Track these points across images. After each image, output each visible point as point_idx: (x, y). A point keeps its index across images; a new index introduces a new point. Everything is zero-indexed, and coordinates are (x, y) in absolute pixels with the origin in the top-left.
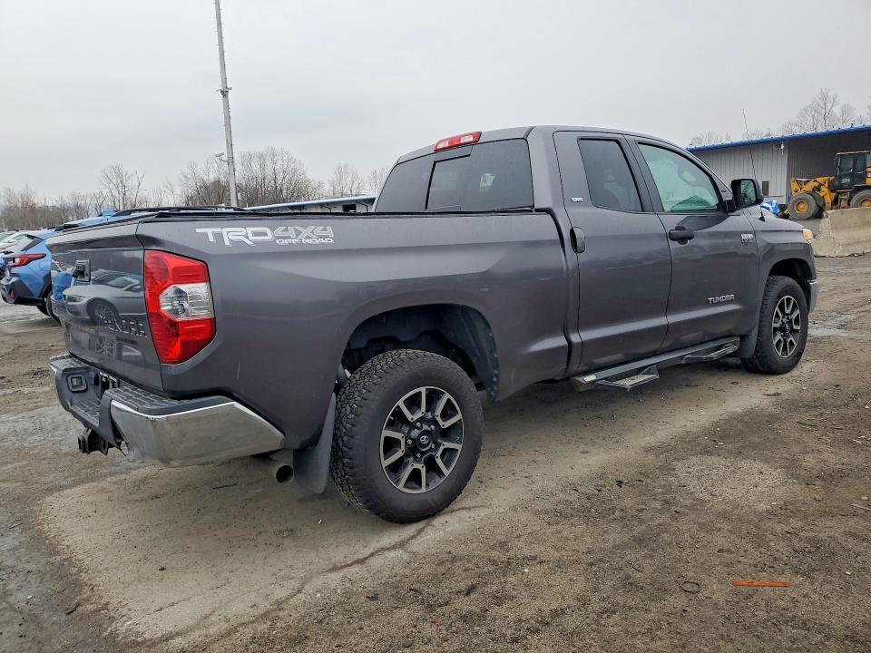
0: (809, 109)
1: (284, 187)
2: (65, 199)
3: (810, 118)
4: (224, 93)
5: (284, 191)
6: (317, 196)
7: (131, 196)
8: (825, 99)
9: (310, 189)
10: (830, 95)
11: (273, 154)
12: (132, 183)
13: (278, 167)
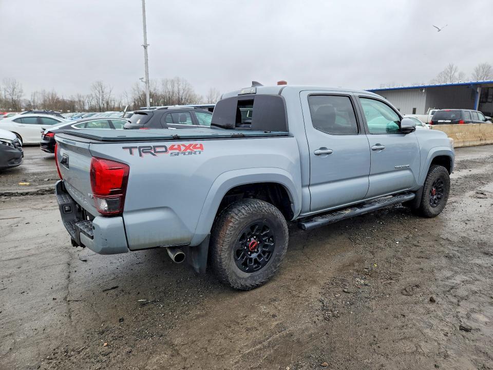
0: (443, 73)
1: (183, 97)
2: (74, 96)
3: (443, 78)
4: (145, 47)
5: (183, 100)
6: (200, 103)
7: (106, 97)
8: (451, 68)
9: (196, 99)
10: (454, 67)
11: (178, 80)
12: (107, 90)
13: (180, 87)
